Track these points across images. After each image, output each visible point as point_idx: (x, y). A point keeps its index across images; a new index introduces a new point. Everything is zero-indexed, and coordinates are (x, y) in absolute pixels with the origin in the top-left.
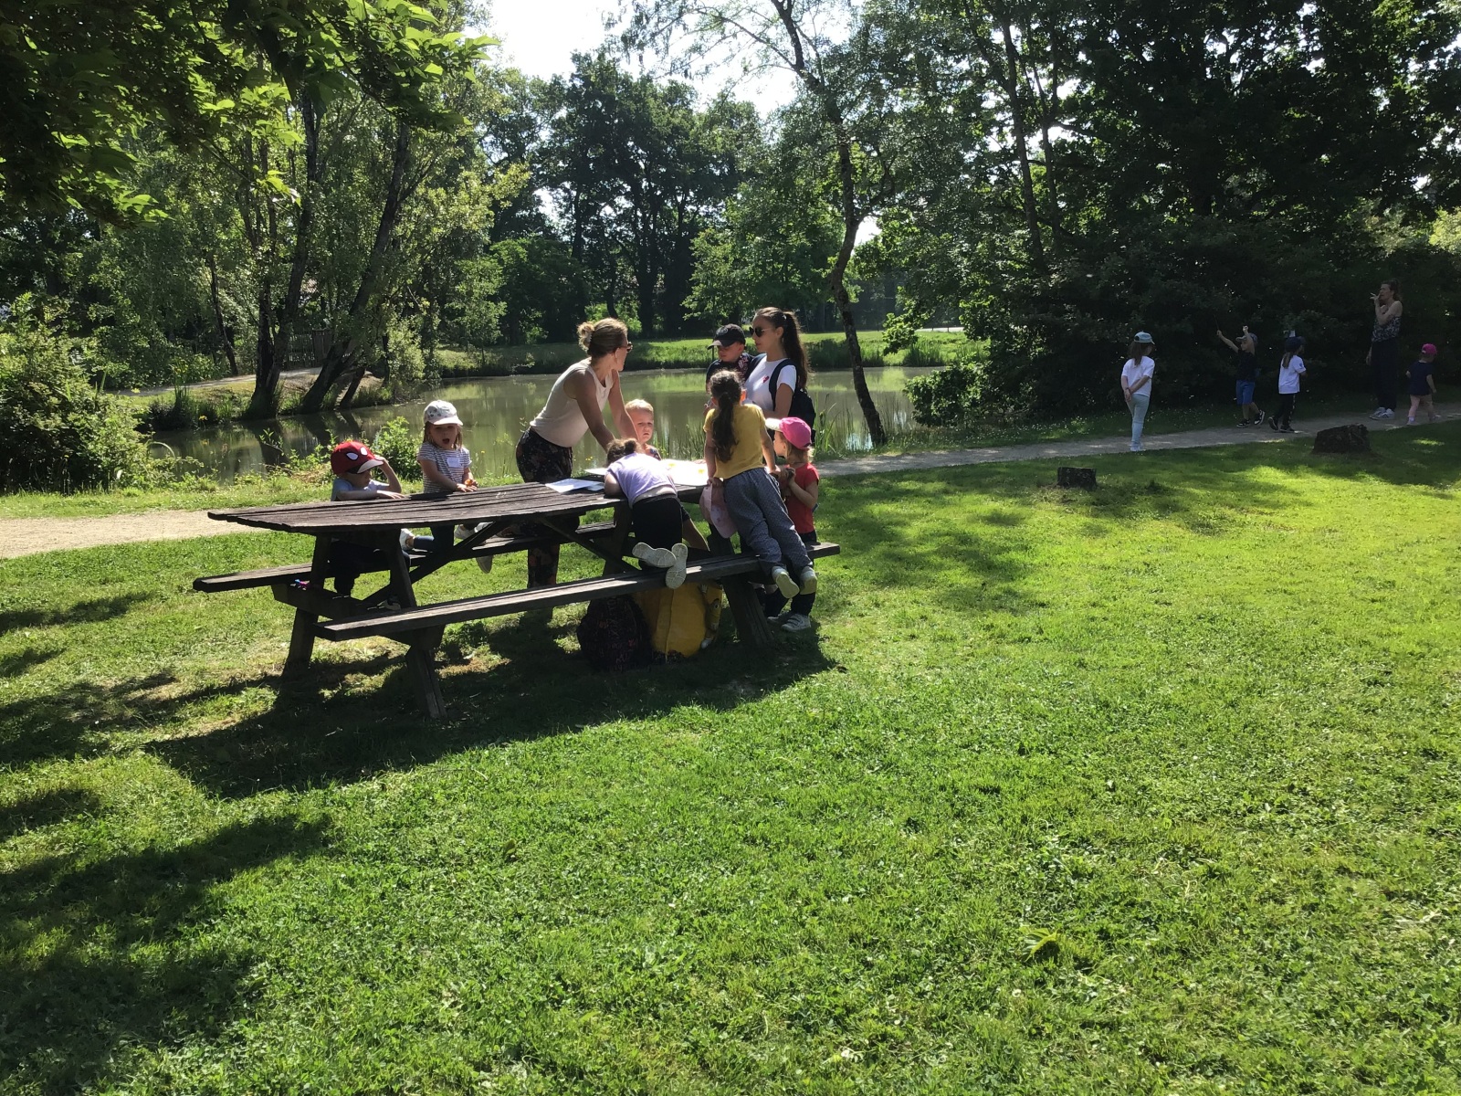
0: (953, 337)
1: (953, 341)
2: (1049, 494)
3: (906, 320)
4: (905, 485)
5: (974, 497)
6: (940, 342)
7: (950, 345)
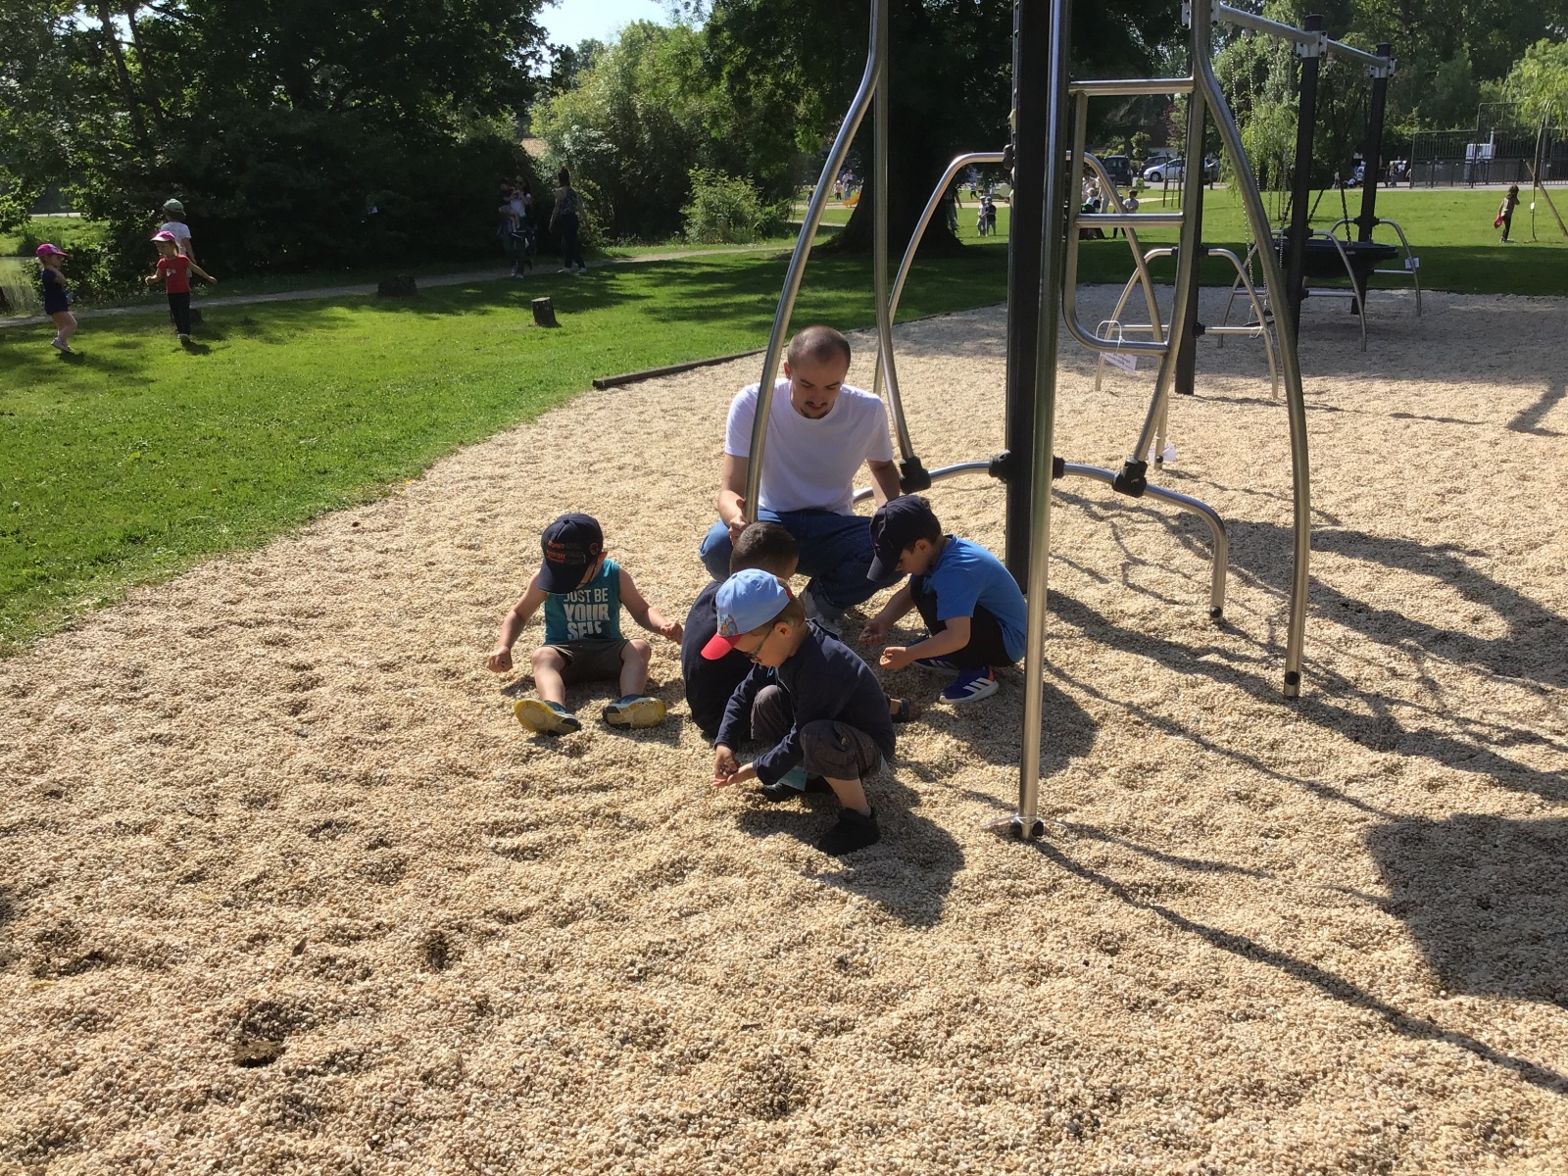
0: (75, 223)
1: (76, 227)
2: (163, 330)
3: (15, 199)
4: (37, 332)
5: (102, 334)
6: (59, 228)
7: (72, 231)
